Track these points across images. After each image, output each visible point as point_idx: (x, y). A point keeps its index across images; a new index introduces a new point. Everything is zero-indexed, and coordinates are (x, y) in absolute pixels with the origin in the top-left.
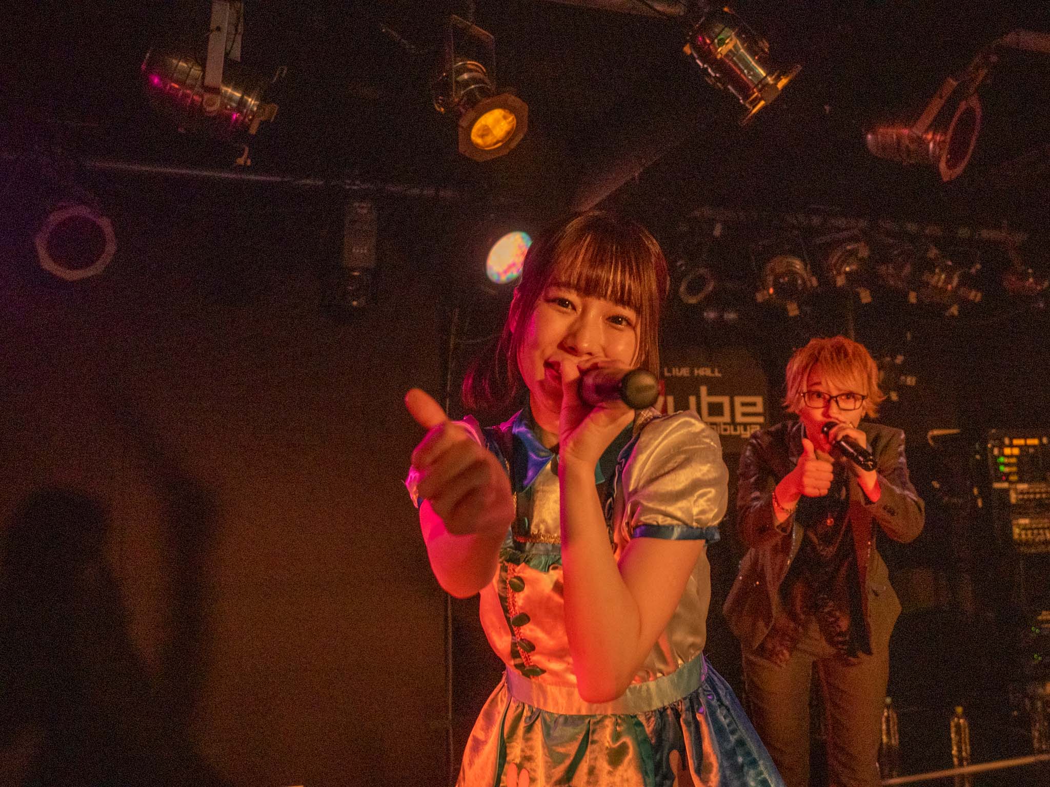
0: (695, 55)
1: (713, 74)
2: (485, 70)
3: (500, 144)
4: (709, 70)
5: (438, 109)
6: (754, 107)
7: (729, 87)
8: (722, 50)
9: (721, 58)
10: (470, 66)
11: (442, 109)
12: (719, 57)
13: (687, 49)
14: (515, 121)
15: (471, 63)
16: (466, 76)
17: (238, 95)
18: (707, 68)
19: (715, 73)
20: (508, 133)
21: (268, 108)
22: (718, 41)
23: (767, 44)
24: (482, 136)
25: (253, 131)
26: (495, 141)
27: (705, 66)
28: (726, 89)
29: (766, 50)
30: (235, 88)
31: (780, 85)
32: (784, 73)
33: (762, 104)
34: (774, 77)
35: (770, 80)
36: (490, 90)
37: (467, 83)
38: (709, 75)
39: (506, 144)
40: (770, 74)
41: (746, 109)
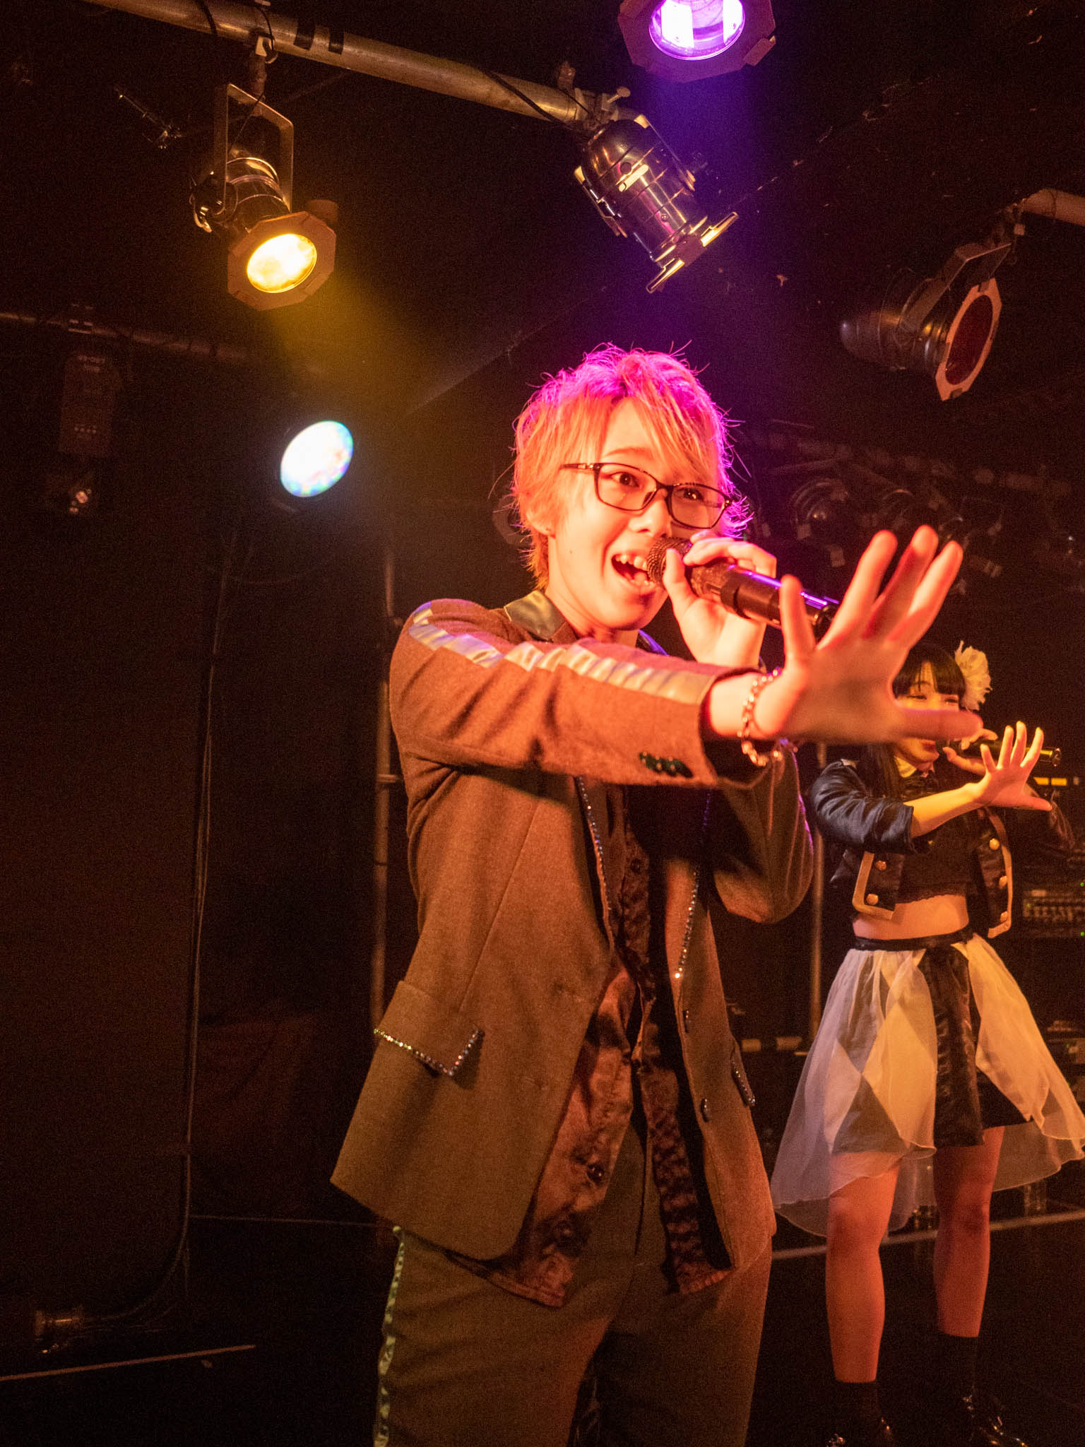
0: (590, 184)
1: (613, 214)
2: (275, 174)
3: (292, 287)
4: (608, 206)
5: (199, 224)
6: (669, 268)
7: (636, 235)
8: (626, 182)
9: (626, 193)
10: (253, 165)
11: (208, 227)
12: (622, 188)
13: (579, 172)
14: (314, 257)
15: (254, 163)
16: (246, 179)
18: (604, 203)
19: (616, 213)
20: (305, 271)
22: (623, 164)
23: (692, 178)
24: (265, 272)
26: (284, 281)
27: (603, 200)
28: (631, 237)
29: (691, 186)
31: (706, 240)
32: (714, 221)
33: (680, 264)
34: (698, 226)
35: (693, 230)
36: (282, 204)
37: (246, 189)
38: (608, 213)
39: (301, 288)
40: (693, 222)
41: (656, 269)
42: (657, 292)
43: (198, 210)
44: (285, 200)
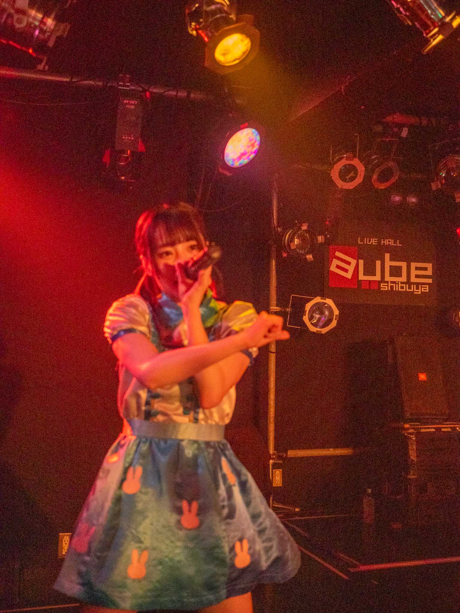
1: (404, 13)
2: (227, 3)
3: (237, 62)
4: (401, 9)
5: (190, 32)
6: (434, 40)
7: (416, 23)
11: (194, 33)
14: (249, 45)
16: (213, 7)
17: (40, 16)
18: (399, 8)
19: (406, 12)
20: (244, 53)
21: (62, 26)
24: (224, 55)
25: (51, 44)
26: (233, 59)
27: (398, 6)
28: (414, 25)
30: (38, 10)
31: (455, 24)
33: (440, 37)
34: (450, 17)
35: (448, 19)
36: (232, 19)
37: (214, 13)
38: (401, 13)
39: (242, 61)
40: (447, 15)
41: (428, 41)
42: (428, 53)
43: (191, 25)
44: (233, 16)
